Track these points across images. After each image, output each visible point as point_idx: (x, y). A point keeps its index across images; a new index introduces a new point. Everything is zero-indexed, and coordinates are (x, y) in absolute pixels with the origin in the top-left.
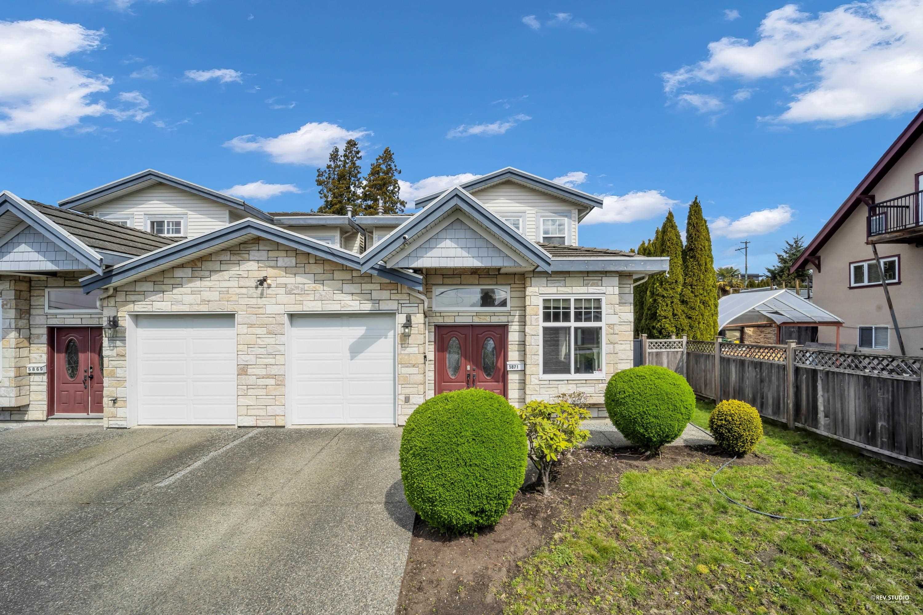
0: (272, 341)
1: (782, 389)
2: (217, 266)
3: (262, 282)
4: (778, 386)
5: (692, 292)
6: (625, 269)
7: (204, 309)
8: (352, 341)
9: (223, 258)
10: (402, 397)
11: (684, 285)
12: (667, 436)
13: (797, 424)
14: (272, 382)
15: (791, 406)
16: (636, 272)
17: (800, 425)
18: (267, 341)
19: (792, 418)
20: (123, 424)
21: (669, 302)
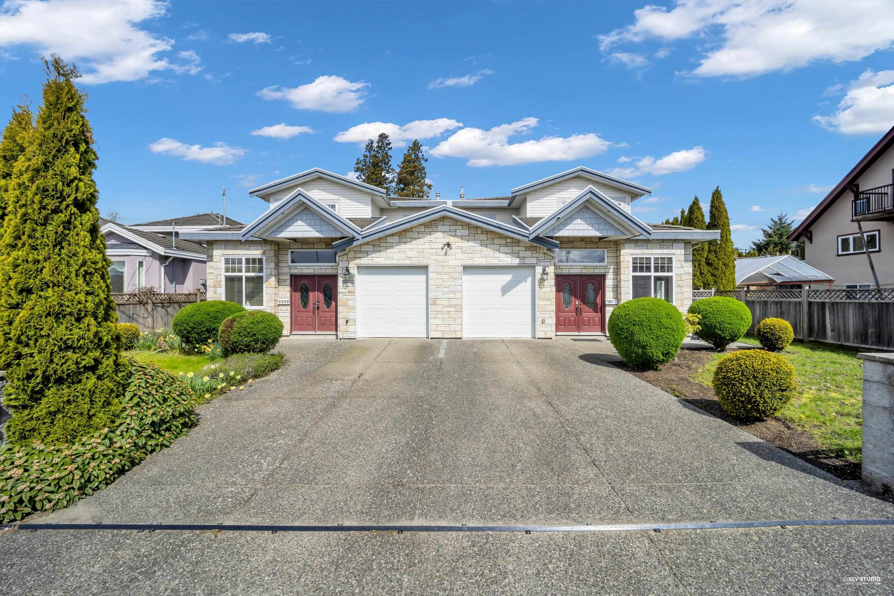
0: (453, 283)
1: (798, 316)
2: (416, 235)
3: (448, 245)
4: (796, 315)
5: (716, 257)
6: (691, 238)
7: (407, 262)
8: (503, 284)
9: (419, 230)
10: (540, 320)
11: (709, 251)
12: (736, 336)
13: (810, 339)
14: (453, 309)
15: (806, 327)
16: (693, 240)
17: (813, 339)
18: (450, 283)
19: (806, 336)
20: (353, 336)
21: (697, 264)
